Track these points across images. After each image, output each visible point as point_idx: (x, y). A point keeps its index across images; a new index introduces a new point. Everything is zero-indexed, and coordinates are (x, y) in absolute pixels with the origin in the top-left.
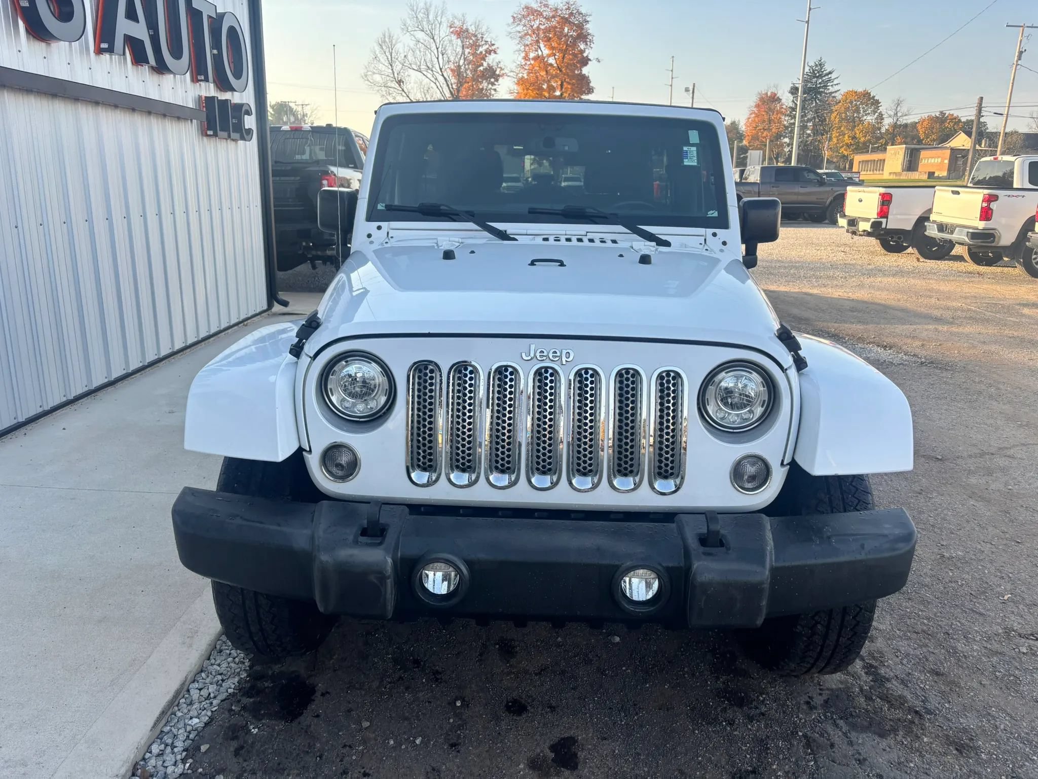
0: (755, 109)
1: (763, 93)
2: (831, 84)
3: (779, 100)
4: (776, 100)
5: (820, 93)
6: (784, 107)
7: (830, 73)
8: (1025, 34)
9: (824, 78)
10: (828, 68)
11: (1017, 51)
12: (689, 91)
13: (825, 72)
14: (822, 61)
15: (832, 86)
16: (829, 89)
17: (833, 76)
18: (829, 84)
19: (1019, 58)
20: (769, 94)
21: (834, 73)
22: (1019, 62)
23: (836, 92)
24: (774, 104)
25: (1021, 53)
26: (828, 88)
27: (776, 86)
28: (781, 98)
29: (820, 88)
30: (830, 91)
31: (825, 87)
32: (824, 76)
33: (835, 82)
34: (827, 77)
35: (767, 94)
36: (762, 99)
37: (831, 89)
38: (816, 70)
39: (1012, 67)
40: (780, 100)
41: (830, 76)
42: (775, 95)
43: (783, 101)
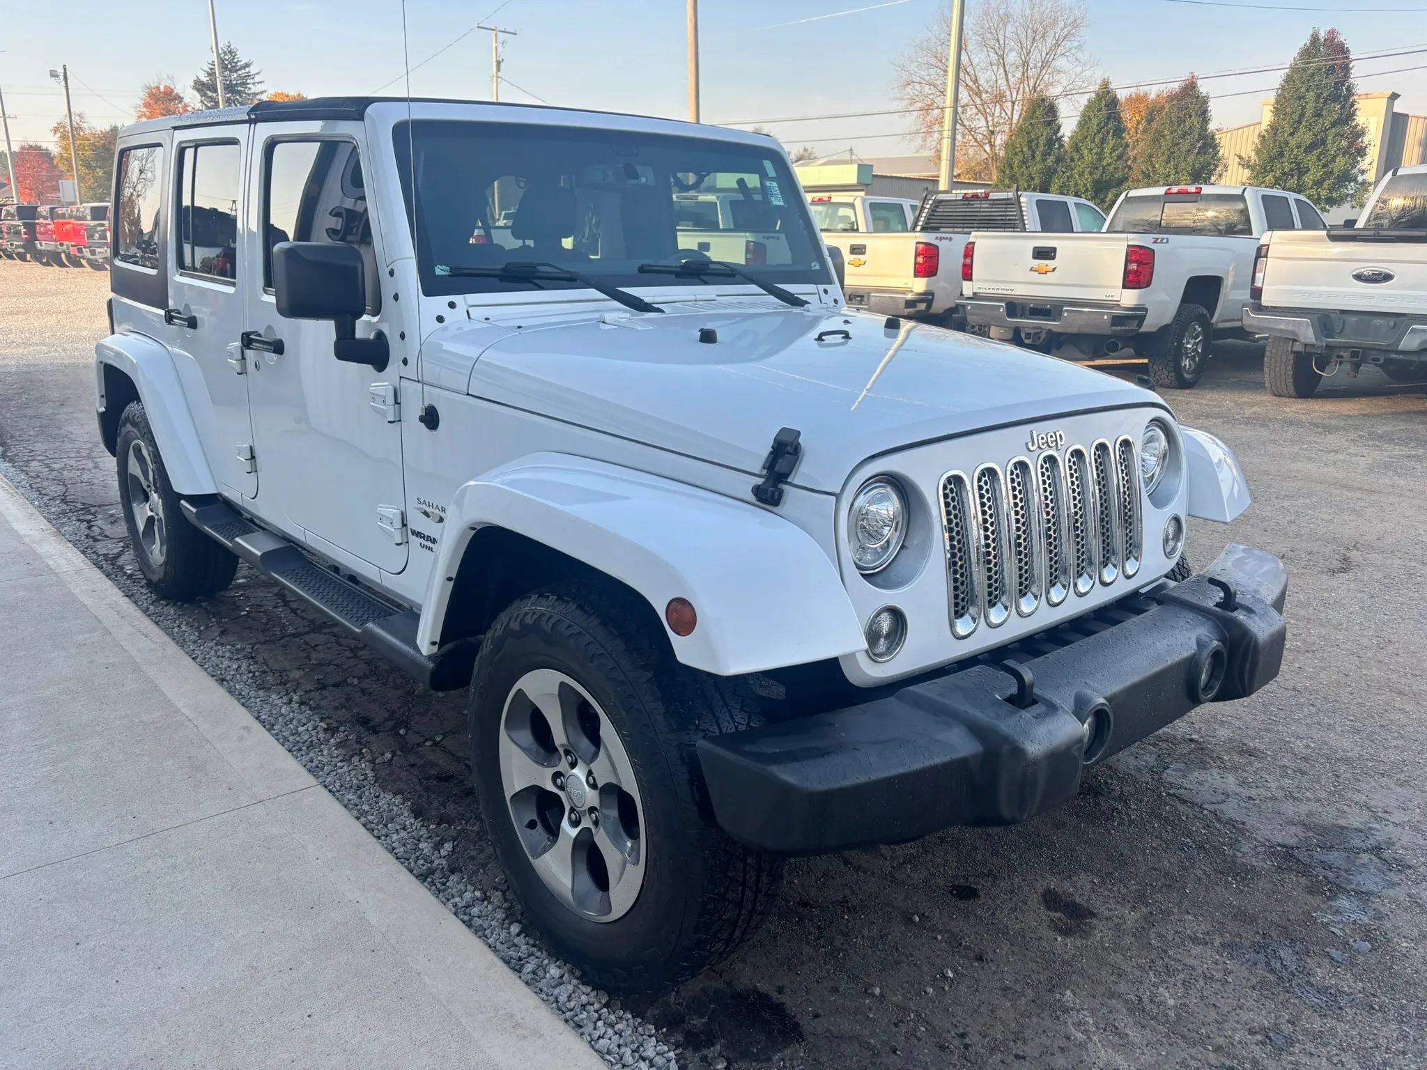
0: (145, 110)
1: (153, 86)
2: (252, 81)
3: (180, 99)
4: (175, 99)
5: (239, 93)
6: (189, 109)
7: (247, 65)
8: (500, 40)
9: (240, 72)
10: (243, 58)
11: (494, 60)
12: (58, 76)
13: (239, 64)
14: (232, 47)
15: (253, 84)
16: (250, 88)
17: (252, 70)
18: (248, 81)
19: (498, 69)
20: (162, 89)
21: (252, 66)
22: (499, 74)
23: (262, 93)
24: (172, 104)
25: (499, 63)
26: (248, 86)
27: (172, 79)
28: (182, 95)
29: (236, 84)
30: (252, 91)
31: (244, 84)
32: (240, 69)
33: (257, 79)
34: (243, 71)
35: (158, 88)
36: (151, 95)
37: (254, 89)
38: (227, 60)
39: (492, 79)
40: (182, 98)
41: (247, 70)
42: (172, 91)
43: (186, 100)
